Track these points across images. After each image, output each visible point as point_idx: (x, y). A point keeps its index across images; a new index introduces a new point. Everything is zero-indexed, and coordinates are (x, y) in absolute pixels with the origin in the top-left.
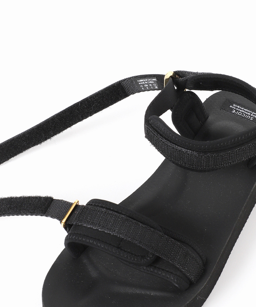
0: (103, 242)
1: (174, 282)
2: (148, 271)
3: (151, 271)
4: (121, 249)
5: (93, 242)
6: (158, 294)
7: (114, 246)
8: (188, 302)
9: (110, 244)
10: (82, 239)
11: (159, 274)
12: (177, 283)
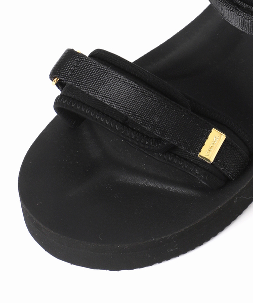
0: (103, 113)
1: (201, 178)
2: (164, 159)
3: (169, 161)
4: (128, 127)
5: (90, 112)
6: (179, 190)
7: (118, 121)
8: (219, 207)
9: (113, 119)
10: (76, 106)
11: (180, 166)
12: (204, 180)
